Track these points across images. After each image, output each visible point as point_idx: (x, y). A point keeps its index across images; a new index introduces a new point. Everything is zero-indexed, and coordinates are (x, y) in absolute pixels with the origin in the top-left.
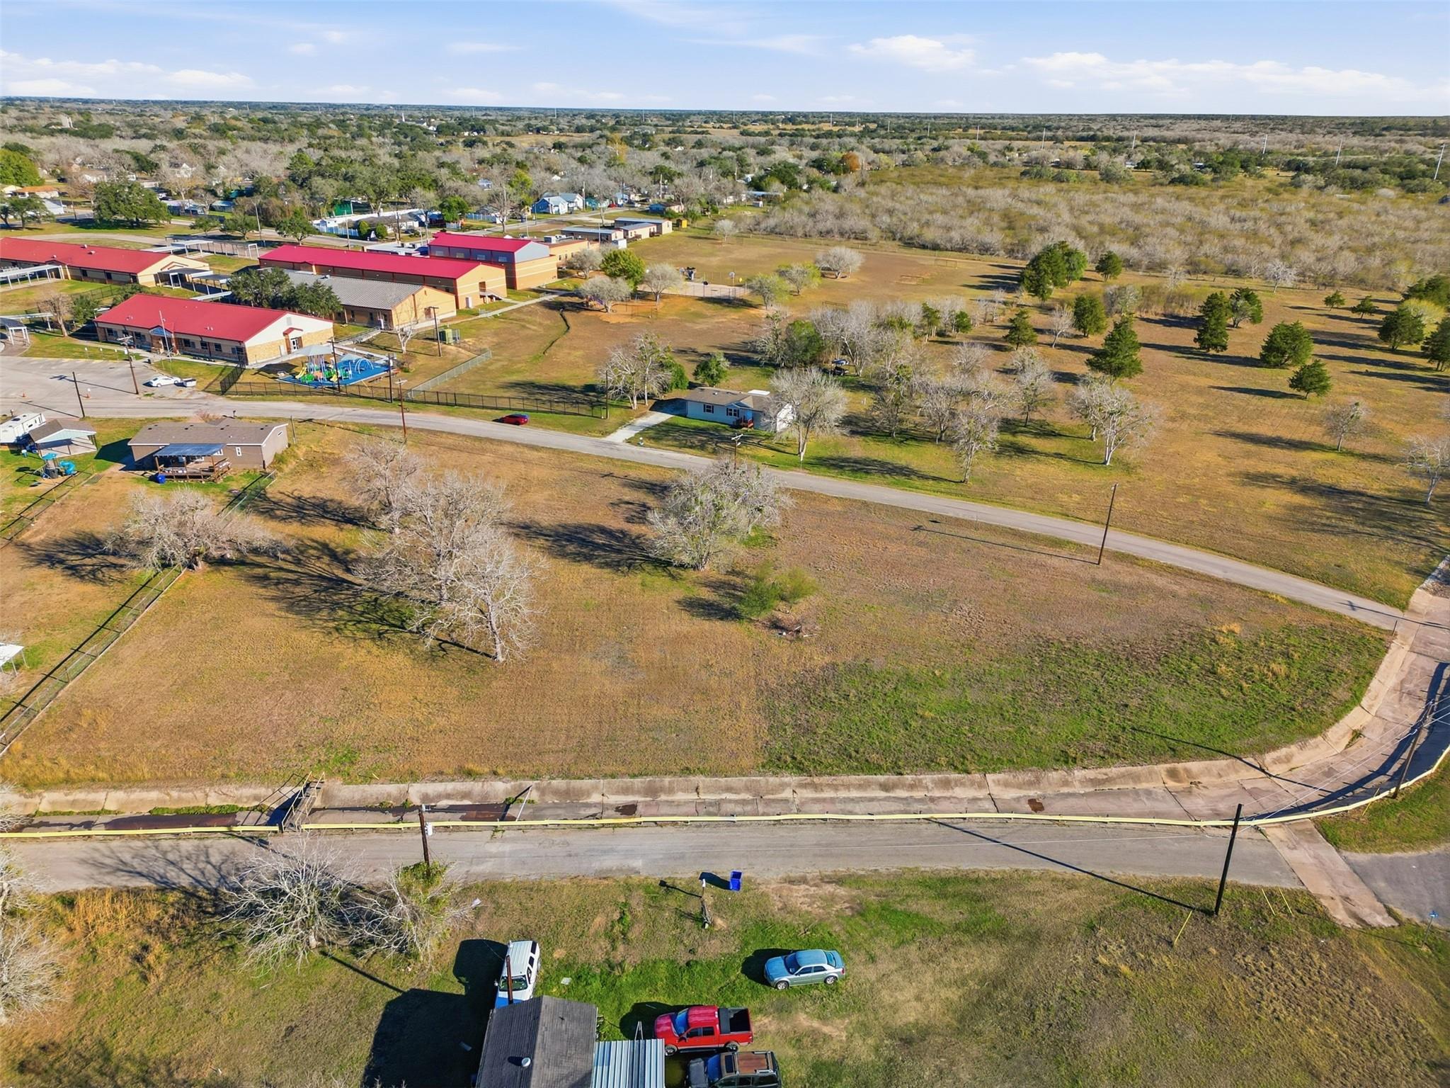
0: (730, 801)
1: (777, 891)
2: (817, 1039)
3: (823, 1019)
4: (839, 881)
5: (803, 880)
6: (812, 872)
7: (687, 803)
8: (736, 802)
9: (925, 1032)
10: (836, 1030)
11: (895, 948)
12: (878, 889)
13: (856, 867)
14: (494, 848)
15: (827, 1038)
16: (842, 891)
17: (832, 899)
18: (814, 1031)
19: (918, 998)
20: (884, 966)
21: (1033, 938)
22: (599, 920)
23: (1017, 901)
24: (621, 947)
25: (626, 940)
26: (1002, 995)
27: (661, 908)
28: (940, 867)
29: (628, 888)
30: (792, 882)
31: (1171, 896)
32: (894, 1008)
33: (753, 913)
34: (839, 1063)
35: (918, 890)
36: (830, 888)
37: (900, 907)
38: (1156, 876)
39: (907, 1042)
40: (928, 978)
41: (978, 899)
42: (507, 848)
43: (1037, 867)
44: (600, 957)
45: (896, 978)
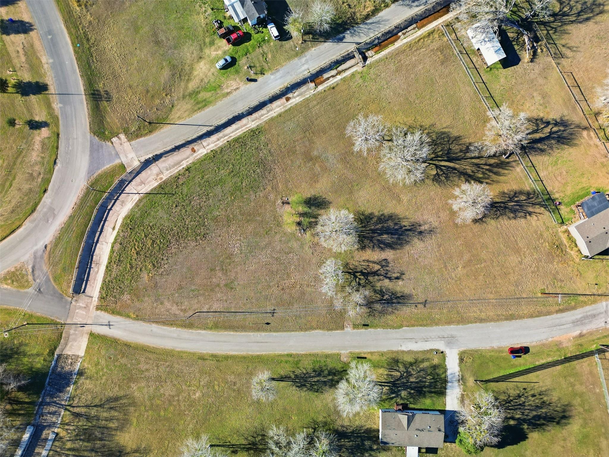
0: (265, 114)
1: (239, 84)
2: (216, 50)
3: (217, 55)
4: (228, 94)
5: (235, 90)
6: (234, 93)
7: (275, 108)
8: (264, 115)
9: (198, 61)
10: (214, 54)
11: (210, 80)
12: (219, 95)
13: (226, 100)
14: (306, 67)
15: (214, 51)
16: (226, 91)
17: (227, 87)
18: (217, 51)
19: (201, 69)
20: (210, 74)
21: (184, 97)
22: (270, 56)
23: (189, 106)
24: (261, 52)
25: (261, 54)
26: (187, 78)
27: (260, 66)
28: (208, 109)
29: (270, 69)
30: (237, 88)
31: (158, 125)
32: (205, 64)
33: (241, 74)
34: (210, 47)
35: (211, 99)
36: (229, 90)
37: (212, 92)
38: (162, 130)
39: (201, 58)
40: (201, 75)
41: (198, 103)
42: (303, 68)
43: (187, 121)
44: (264, 47)
45: (207, 72)
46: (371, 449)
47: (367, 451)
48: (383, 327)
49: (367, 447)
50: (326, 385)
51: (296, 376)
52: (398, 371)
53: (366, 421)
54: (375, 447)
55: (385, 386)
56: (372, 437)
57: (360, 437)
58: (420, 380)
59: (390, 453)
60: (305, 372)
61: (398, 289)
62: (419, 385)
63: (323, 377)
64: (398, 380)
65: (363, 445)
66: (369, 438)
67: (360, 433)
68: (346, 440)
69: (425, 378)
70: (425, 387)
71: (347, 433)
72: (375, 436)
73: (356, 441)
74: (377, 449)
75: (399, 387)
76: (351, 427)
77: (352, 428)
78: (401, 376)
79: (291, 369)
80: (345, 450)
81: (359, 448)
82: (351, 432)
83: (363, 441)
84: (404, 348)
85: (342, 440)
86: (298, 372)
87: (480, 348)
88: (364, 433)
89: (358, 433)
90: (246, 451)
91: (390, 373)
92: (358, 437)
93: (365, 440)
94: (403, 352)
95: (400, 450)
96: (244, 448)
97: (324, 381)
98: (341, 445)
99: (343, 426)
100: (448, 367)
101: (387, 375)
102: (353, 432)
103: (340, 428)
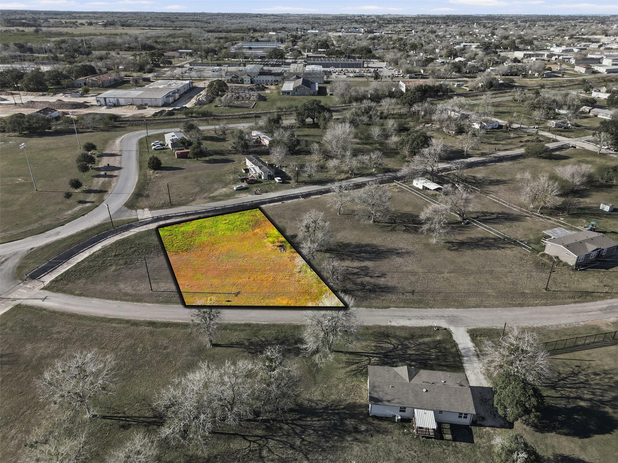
5: (244, 197)
12: (231, 198)
13: (235, 199)
17: (239, 196)
20: (228, 192)
21: (204, 198)
23: (206, 201)
26: (210, 192)
30: (246, 196)
31: (178, 206)
35: (224, 199)
37: (227, 197)
38: (180, 208)
41: (214, 200)
43: (202, 205)
46: (357, 430)
47: (349, 433)
48: (367, 307)
49: (350, 427)
50: (290, 353)
51: (252, 343)
52: (391, 344)
53: (348, 395)
54: (363, 428)
55: (373, 357)
56: (356, 414)
57: (338, 414)
58: (422, 353)
59: (389, 437)
60: (263, 339)
61: (381, 283)
62: (421, 358)
63: (287, 345)
64: (391, 351)
65: (343, 424)
66: (353, 416)
67: (338, 410)
68: (314, 419)
69: (429, 351)
70: (431, 360)
71: (318, 409)
72: (362, 413)
73: (330, 420)
74: (367, 431)
75: (393, 359)
76: (323, 401)
77: (325, 404)
78: (394, 348)
79: (247, 337)
80: (312, 432)
81: (336, 429)
82: (323, 408)
83: (342, 419)
84: (394, 324)
85: (308, 419)
86: (254, 339)
87: (494, 327)
88: (343, 409)
89: (334, 409)
90: (145, 426)
91: (379, 345)
92: (334, 414)
93: (346, 419)
94: (393, 327)
95: (407, 434)
96: (144, 422)
97: (289, 349)
98: (305, 425)
99: (309, 400)
100: (457, 342)
101: (375, 346)
102: (326, 408)
103: (306, 402)
